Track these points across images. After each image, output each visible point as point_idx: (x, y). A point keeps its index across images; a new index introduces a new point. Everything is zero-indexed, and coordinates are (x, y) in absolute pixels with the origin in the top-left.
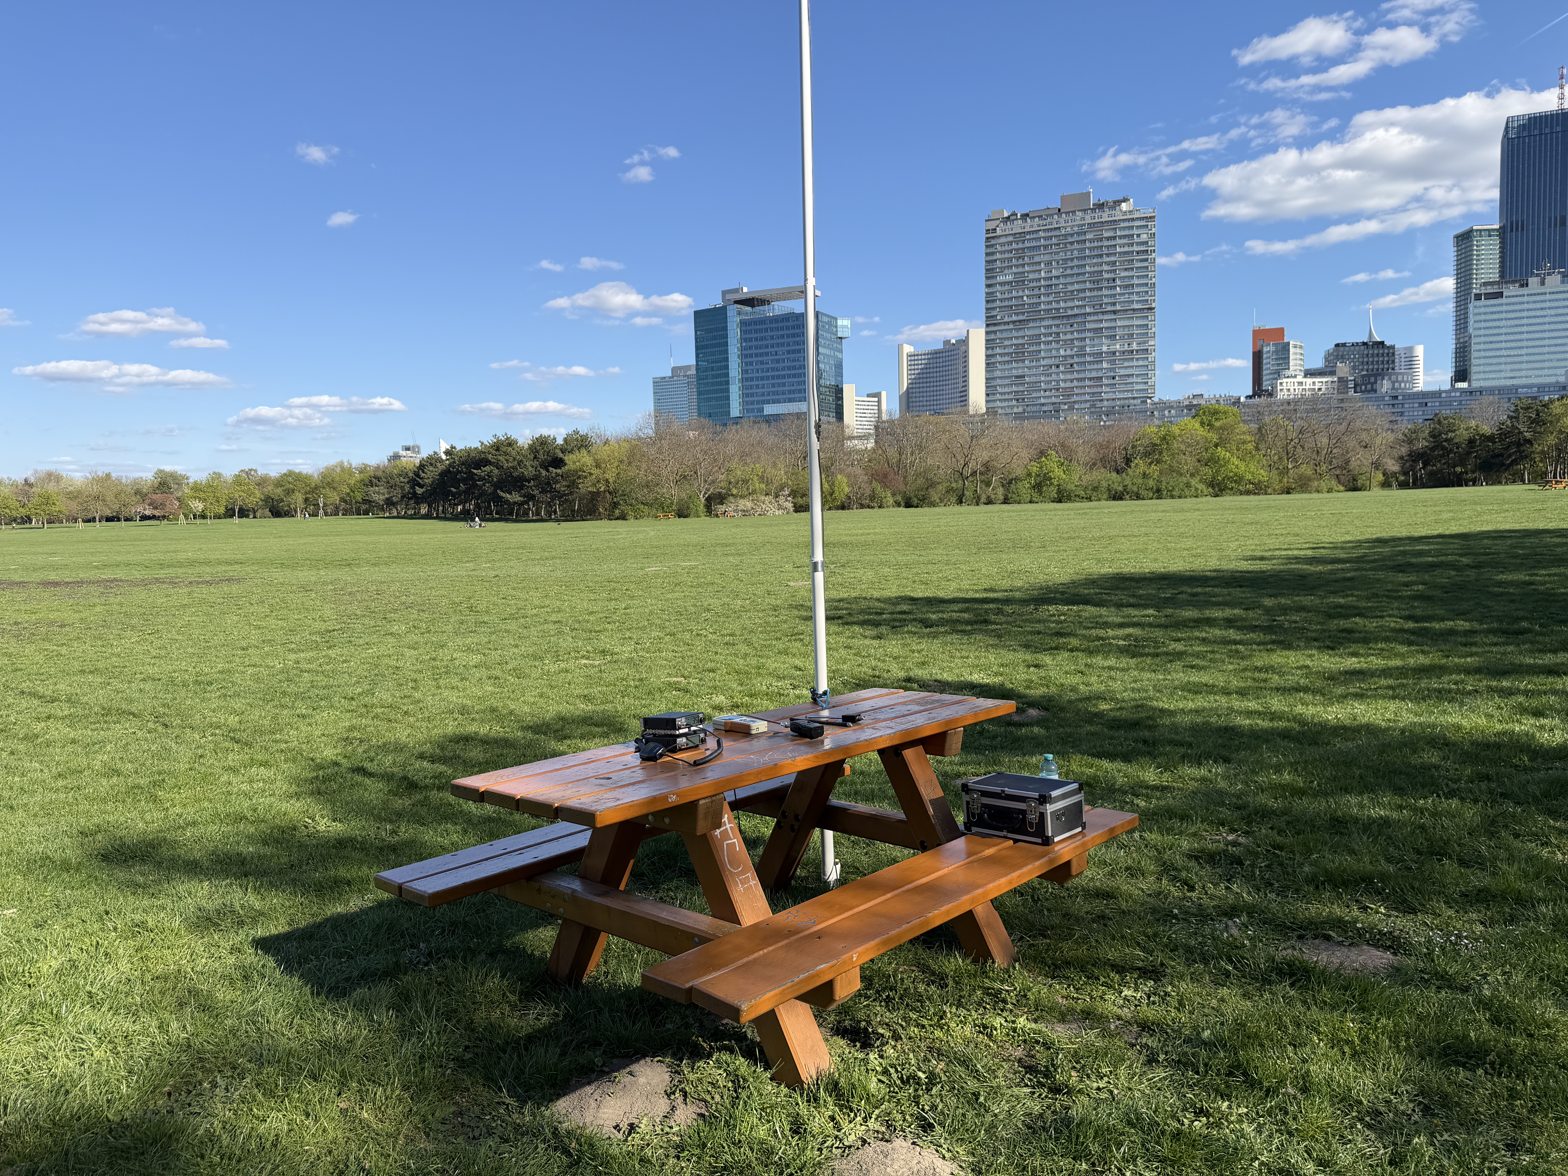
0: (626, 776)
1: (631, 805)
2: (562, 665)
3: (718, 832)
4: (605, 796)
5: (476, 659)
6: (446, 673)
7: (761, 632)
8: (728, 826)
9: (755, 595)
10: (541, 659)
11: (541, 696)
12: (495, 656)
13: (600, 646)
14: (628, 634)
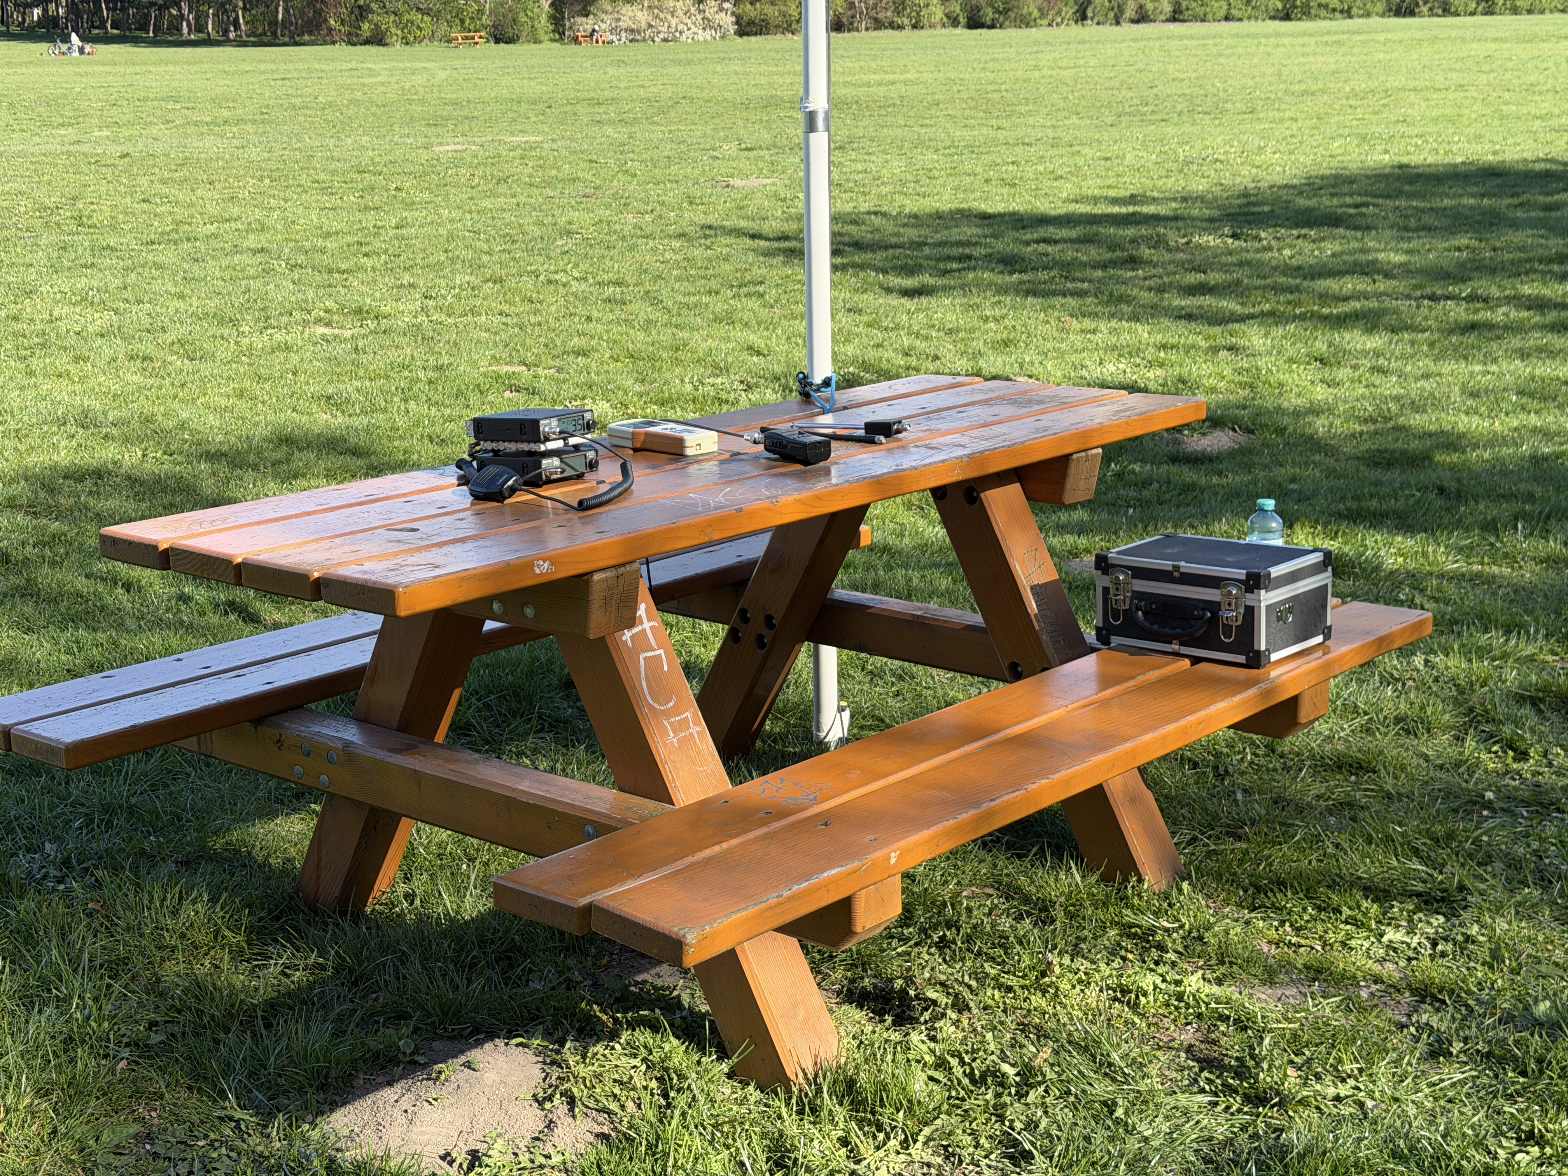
0: (446, 528)
1: (464, 578)
2: (279, 337)
3: (627, 635)
4: (411, 560)
5: (101, 320)
6: (43, 346)
7: (678, 279)
8: (647, 625)
9: (663, 204)
10: (233, 322)
11: (240, 396)
12: (139, 314)
13: (354, 300)
14: (407, 279)
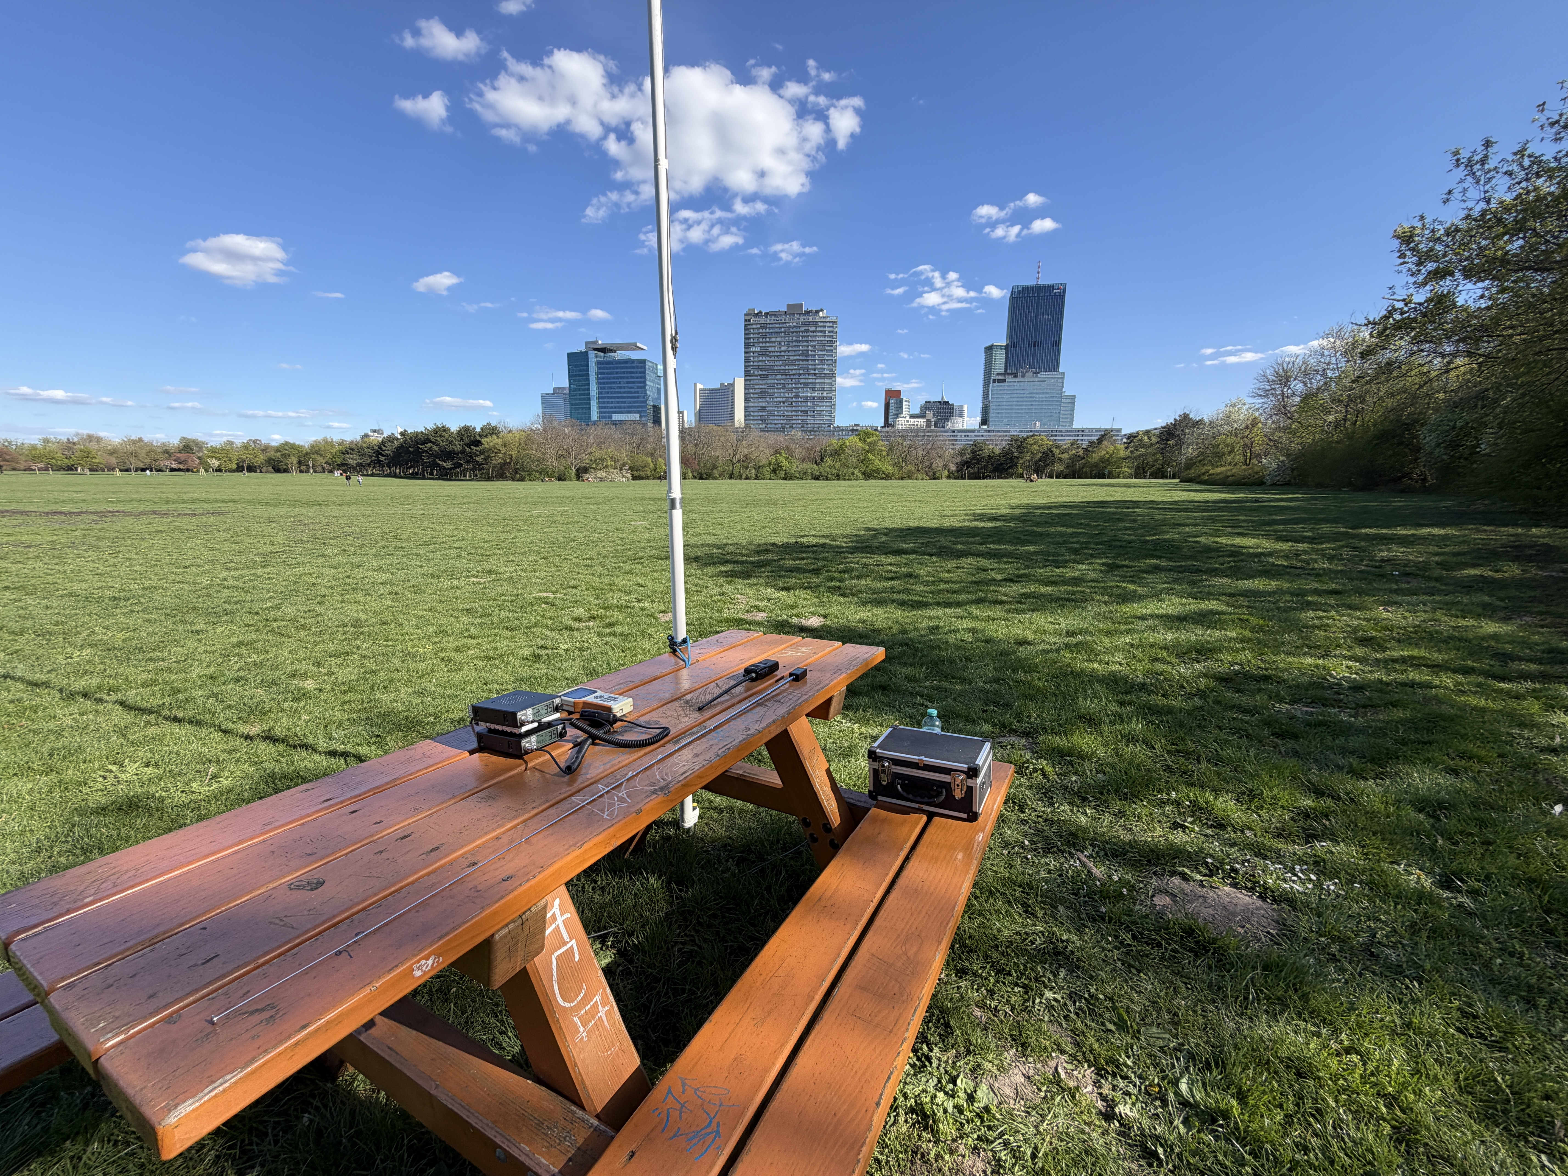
2: (455, 583)
7: (612, 557)
8: (560, 920)
10: (438, 577)
13: (488, 567)
14: (512, 558)
